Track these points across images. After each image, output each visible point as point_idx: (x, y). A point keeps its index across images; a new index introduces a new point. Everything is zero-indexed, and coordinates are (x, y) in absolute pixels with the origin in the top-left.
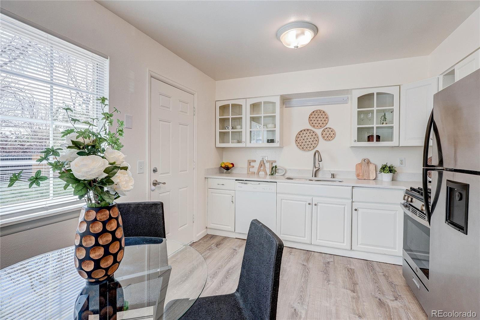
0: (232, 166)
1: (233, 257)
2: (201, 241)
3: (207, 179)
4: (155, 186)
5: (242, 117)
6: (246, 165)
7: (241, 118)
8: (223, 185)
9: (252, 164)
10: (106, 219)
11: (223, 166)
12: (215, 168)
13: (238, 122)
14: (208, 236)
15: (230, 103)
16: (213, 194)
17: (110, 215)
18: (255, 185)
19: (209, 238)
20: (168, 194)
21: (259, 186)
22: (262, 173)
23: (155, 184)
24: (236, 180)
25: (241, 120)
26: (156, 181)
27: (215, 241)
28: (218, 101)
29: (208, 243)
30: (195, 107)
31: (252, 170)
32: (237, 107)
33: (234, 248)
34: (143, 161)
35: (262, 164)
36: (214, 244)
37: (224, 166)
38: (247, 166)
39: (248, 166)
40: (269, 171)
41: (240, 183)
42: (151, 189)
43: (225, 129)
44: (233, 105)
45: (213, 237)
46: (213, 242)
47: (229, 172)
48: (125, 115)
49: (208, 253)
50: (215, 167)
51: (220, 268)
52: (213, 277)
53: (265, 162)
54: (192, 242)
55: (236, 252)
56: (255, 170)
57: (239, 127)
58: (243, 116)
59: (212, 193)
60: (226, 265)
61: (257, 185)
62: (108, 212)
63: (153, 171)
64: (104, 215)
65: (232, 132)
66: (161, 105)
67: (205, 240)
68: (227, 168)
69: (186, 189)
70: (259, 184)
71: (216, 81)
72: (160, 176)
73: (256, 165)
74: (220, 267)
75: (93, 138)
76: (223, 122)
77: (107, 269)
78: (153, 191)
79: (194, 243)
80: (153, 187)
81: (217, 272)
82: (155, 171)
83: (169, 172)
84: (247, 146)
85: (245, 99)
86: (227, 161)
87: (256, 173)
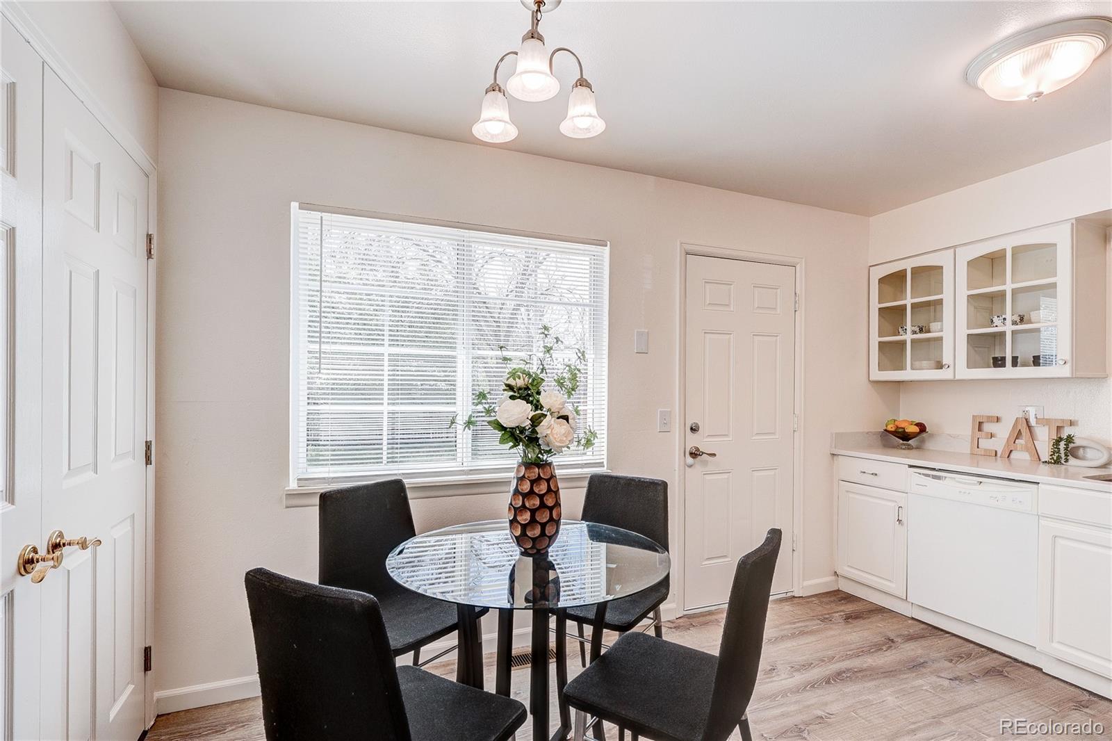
0: (918, 430)
1: (872, 652)
2: (814, 599)
3: (835, 458)
4: (693, 458)
5: (941, 300)
6: (965, 429)
7: (940, 302)
8: (876, 475)
9: (988, 427)
10: (534, 478)
11: (891, 428)
12: (867, 433)
13: (932, 314)
14: (838, 595)
15: (908, 265)
16: (851, 495)
17: (539, 474)
18: (965, 483)
19: (838, 598)
20: (726, 477)
21: (978, 487)
22: (1020, 456)
23: (694, 455)
24: (911, 466)
25: (938, 307)
26: (697, 449)
27: (850, 608)
28: (873, 266)
29: (828, 607)
30: (798, 292)
31: (986, 444)
32: (928, 275)
33: (892, 635)
34: (669, 410)
35: (1024, 429)
36: (842, 613)
37: (893, 429)
38: (970, 434)
39: (973, 432)
40: (1045, 452)
41: (920, 474)
42: (685, 464)
43: (899, 335)
44: (917, 271)
45: (849, 598)
46: (842, 608)
47: (909, 445)
48: (636, 331)
49: (817, 625)
50: (866, 431)
51: (823, 661)
52: (798, 670)
53: (1033, 422)
54: (789, 595)
55: (891, 647)
56: (999, 444)
57: (934, 326)
58: (946, 296)
59: (847, 491)
60: (843, 660)
61: (974, 484)
62: (537, 469)
63: (689, 429)
64: (532, 472)
65: (913, 341)
66: (708, 302)
67: (824, 600)
68: (905, 436)
69: (772, 473)
70: (981, 482)
71: (869, 217)
72: (705, 440)
73: (1003, 432)
74: (826, 659)
75: (528, 380)
76: (892, 316)
77: (534, 540)
78: (690, 466)
79: (794, 597)
80: (690, 460)
81: (812, 664)
82: (694, 429)
83: (727, 433)
84: (957, 378)
85: (952, 250)
86: (907, 416)
87: (999, 454)
